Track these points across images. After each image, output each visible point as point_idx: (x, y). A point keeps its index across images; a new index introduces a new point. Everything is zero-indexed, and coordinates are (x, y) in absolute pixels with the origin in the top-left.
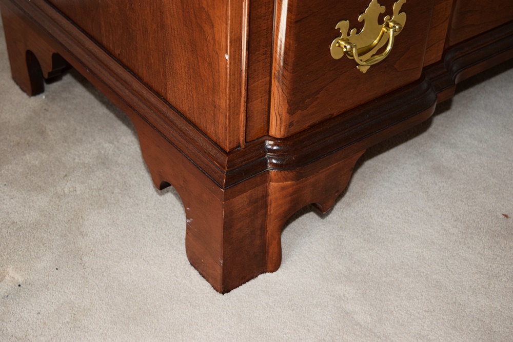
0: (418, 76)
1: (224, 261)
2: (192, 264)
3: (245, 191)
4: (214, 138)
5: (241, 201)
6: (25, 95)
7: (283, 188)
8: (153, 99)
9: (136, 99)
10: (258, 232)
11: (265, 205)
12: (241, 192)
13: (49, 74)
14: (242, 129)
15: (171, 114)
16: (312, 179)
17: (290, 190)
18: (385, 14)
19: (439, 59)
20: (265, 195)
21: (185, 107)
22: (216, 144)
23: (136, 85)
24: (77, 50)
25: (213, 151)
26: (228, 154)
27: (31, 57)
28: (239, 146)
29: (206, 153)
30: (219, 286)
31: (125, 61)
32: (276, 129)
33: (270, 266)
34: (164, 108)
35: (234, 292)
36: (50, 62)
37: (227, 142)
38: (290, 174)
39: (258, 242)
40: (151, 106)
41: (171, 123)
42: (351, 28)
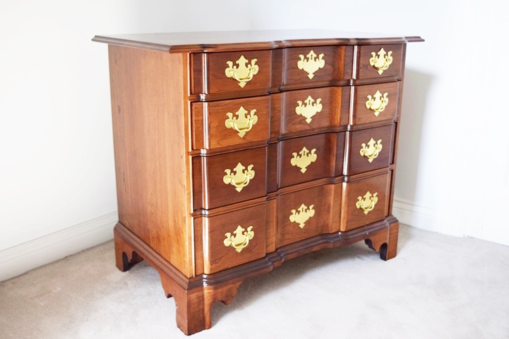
0: (264, 255)
1: (188, 321)
2: (178, 327)
3: (195, 293)
4: (185, 274)
5: (194, 296)
6: (120, 272)
7: (209, 293)
8: (166, 263)
9: (160, 264)
10: (201, 311)
11: (203, 300)
12: (193, 293)
13: (131, 260)
14: (194, 270)
15: (171, 268)
16: (220, 290)
17: (212, 294)
18: (245, 231)
19: (274, 250)
20: (203, 296)
21: (176, 265)
22: (185, 276)
23: (161, 259)
24: (141, 249)
25: (184, 278)
26: (189, 279)
27: (124, 254)
28: (193, 276)
29: (182, 279)
30: (187, 333)
31: (157, 251)
32: (207, 271)
33: (207, 327)
34: (170, 266)
35: (192, 335)
36: (131, 255)
37: (188, 274)
38: (212, 287)
39: (201, 316)
40: (166, 266)
41: (171, 270)
42: (231, 236)
